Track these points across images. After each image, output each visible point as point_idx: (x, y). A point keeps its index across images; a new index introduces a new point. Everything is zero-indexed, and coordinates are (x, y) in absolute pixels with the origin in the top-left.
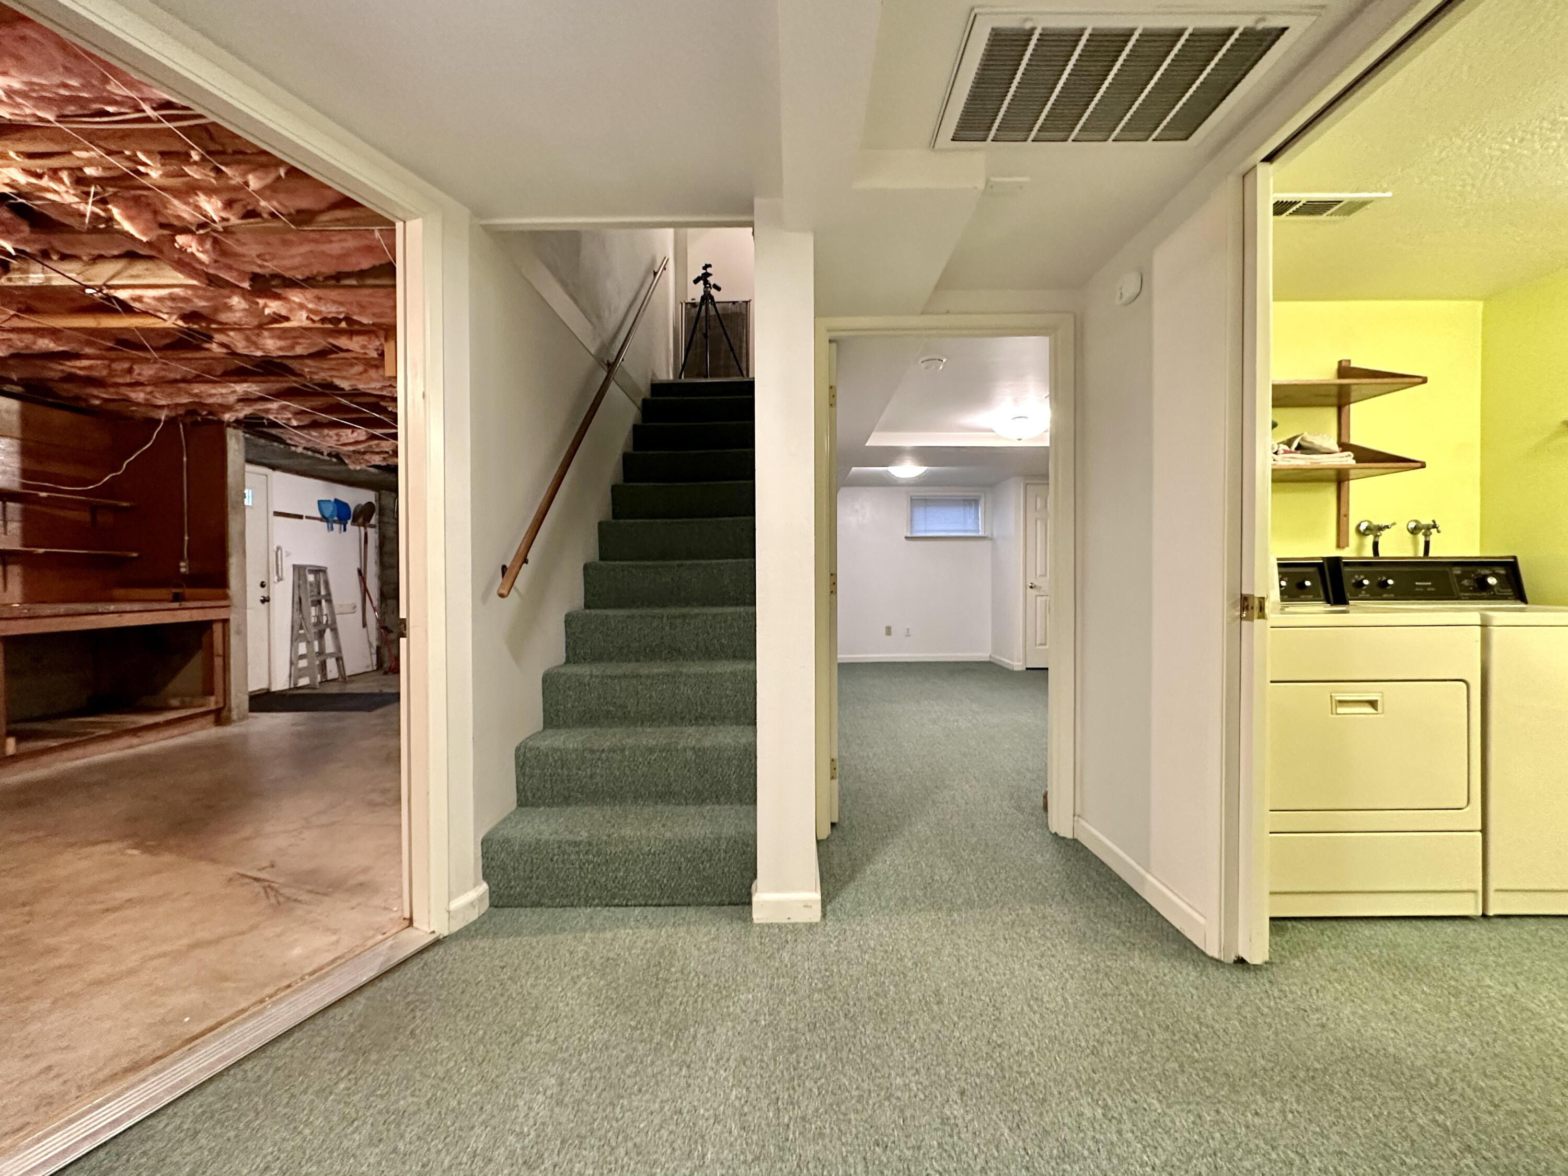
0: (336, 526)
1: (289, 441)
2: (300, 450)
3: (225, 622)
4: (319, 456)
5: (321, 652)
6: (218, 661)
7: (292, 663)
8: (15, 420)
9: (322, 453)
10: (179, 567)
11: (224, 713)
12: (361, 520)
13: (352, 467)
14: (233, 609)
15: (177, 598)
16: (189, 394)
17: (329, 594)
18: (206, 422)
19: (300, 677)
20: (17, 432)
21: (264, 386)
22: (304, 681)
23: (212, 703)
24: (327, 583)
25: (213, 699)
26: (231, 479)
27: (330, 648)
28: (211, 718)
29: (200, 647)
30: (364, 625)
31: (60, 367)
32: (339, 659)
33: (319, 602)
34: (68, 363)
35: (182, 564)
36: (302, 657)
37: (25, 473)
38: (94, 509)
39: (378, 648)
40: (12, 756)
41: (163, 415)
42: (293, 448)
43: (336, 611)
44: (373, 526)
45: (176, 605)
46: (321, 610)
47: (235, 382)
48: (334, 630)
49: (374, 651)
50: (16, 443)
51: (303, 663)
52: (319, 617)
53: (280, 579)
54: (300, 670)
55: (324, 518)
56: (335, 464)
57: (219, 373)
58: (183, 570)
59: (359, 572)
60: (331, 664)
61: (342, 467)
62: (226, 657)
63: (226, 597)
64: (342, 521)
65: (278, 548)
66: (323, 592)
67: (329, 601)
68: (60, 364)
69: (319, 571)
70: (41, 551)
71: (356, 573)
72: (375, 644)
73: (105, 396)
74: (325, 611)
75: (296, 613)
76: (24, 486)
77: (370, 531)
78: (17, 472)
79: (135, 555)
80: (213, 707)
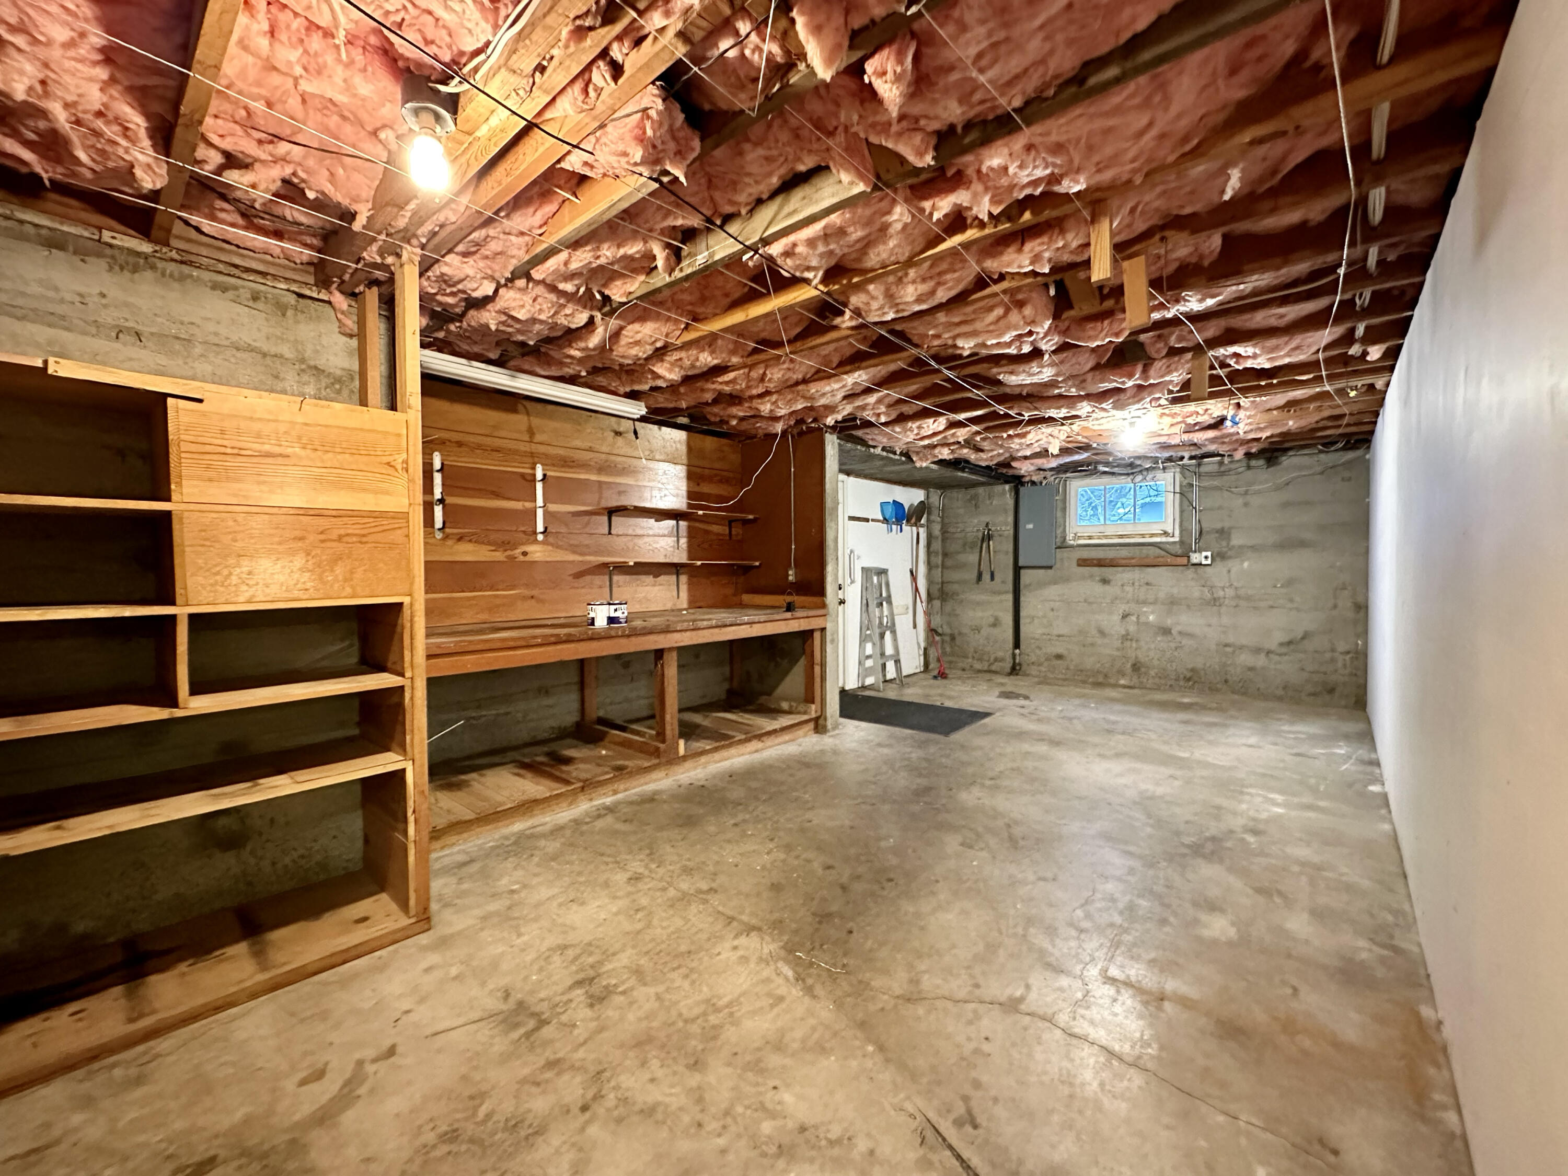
0: (894, 527)
1: (871, 443)
2: (878, 451)
3: (823, 630)
4: (891, 456)
5: (883, 654)
6: (817, 669)
7: (860, 663)
8: (683, 449)
9: (895, 453)
10: (788, 575)
11: (821, 722)
12: (913, 520)
13: (918, 465)
14: (828, 617)
15: (790, 608)
16: (803, 397)
17: (889, 596)
18: (811, 430)
19: (866, 676)
20: (685, 462)
21: (873, 371)
22: (869, 681)
23: (813, 710)
24: (888, 585)
25: (813, 707)
26: (828, 486)
27: (889, 651)
28: (811, 725)
29: (804, 653)
30: (915, 627)
31: (713, 386)
32: (897, 662)
33: (881, 604)
34: (720, 380)
35: (790, 572)
36: (868, 657)
37: (691, 495)
38: (731, 522)
39: (925, 649)
40: (684, 757)
41: (779, 428)
42: (872, 450)
43: (896, 611)
44: (922, 526)
45: (788, 615)
46: (882, 612)
47: (846, 373)
48: (894, 632)
49: (922, 652)
50: (685, 467)
51: (869, 663)
52: (881, 618)
53: (852, 582)
54: (866, 669)
55: (885, 520)
56: (903, 463)
57: (834, 365)
58: (791, 578)
59: (911, 572)
60: (890, 665)
61: (909, 466)
62: (823, 665)
63: (824, 606)
64: (899, 522)
65: (852, 552)
66: (884, 594)
67: (890, 602)
68: (713, 383)
69: (882, 572)
70: (699, 563)
71: (909, 573)
72: (923, 645)
73: (741, 414)
74: (886, 612)
75: (864, 615)
76: (690, 506)
77: (921, 530)
78: (684, 493)
79: (757, 564)
80: (813, 715)
